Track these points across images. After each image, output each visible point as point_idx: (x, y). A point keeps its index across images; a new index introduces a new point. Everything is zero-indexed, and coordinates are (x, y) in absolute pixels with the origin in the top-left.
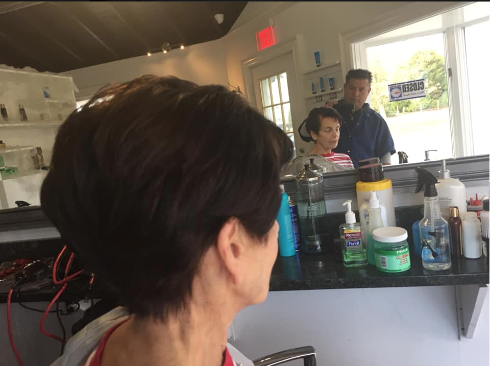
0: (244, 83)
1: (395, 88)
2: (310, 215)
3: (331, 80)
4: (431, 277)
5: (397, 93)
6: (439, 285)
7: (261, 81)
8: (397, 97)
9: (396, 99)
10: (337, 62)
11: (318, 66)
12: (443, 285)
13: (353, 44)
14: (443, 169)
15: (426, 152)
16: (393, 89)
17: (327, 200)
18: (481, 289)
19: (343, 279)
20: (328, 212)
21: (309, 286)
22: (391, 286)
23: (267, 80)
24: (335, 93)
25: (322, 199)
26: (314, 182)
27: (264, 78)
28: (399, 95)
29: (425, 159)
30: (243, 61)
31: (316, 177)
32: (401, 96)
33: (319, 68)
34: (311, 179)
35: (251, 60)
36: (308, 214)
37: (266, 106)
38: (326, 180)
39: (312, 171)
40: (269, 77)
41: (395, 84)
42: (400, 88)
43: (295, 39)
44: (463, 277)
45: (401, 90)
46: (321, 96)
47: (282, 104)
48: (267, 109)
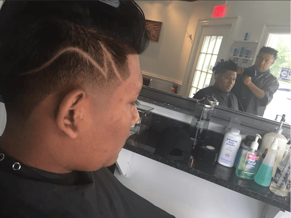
0: (196, 34)
1: (285, 71)
2: (197, 126)
3: (248, 51)
4: (253, 192)
5: (285, 74)
6: (256, 199)
7: (206, 36)
8: (283, 77)
9: (283, 78)
10: (257, 42)
11: (245, 40)
12: (258, 200)
13: (270, 34)
14: (279, 128)
15: (277, 115)
16: (283, 71)
17: (211, 121)
18: (281, 212)
19: (200, 171)
20: (208, 129)
21: (178, 167)
22: (226, 187)
23: (210, 37)
24: (247, 60)
25: (208, 120)
26: (207, 108)
27: (208, 35)
28: (285, 76)
29: (275, 119)
30: (200, 20)
31: (210, 105)
32: (286, 77)
33: (245, 41)
34: (207, 106)
35: (205, 21)
36: (196, 125)
37: (203, 52)
38: (216, 109)
39: (209, 101)
40: (211, 35)
41: (286, 68)
42: (288, 72)
43: (236, 18)
44: (272, 200)
45: (288, 73)
46: (238, 59)
47: (212, 54)
48: (202, 54)
